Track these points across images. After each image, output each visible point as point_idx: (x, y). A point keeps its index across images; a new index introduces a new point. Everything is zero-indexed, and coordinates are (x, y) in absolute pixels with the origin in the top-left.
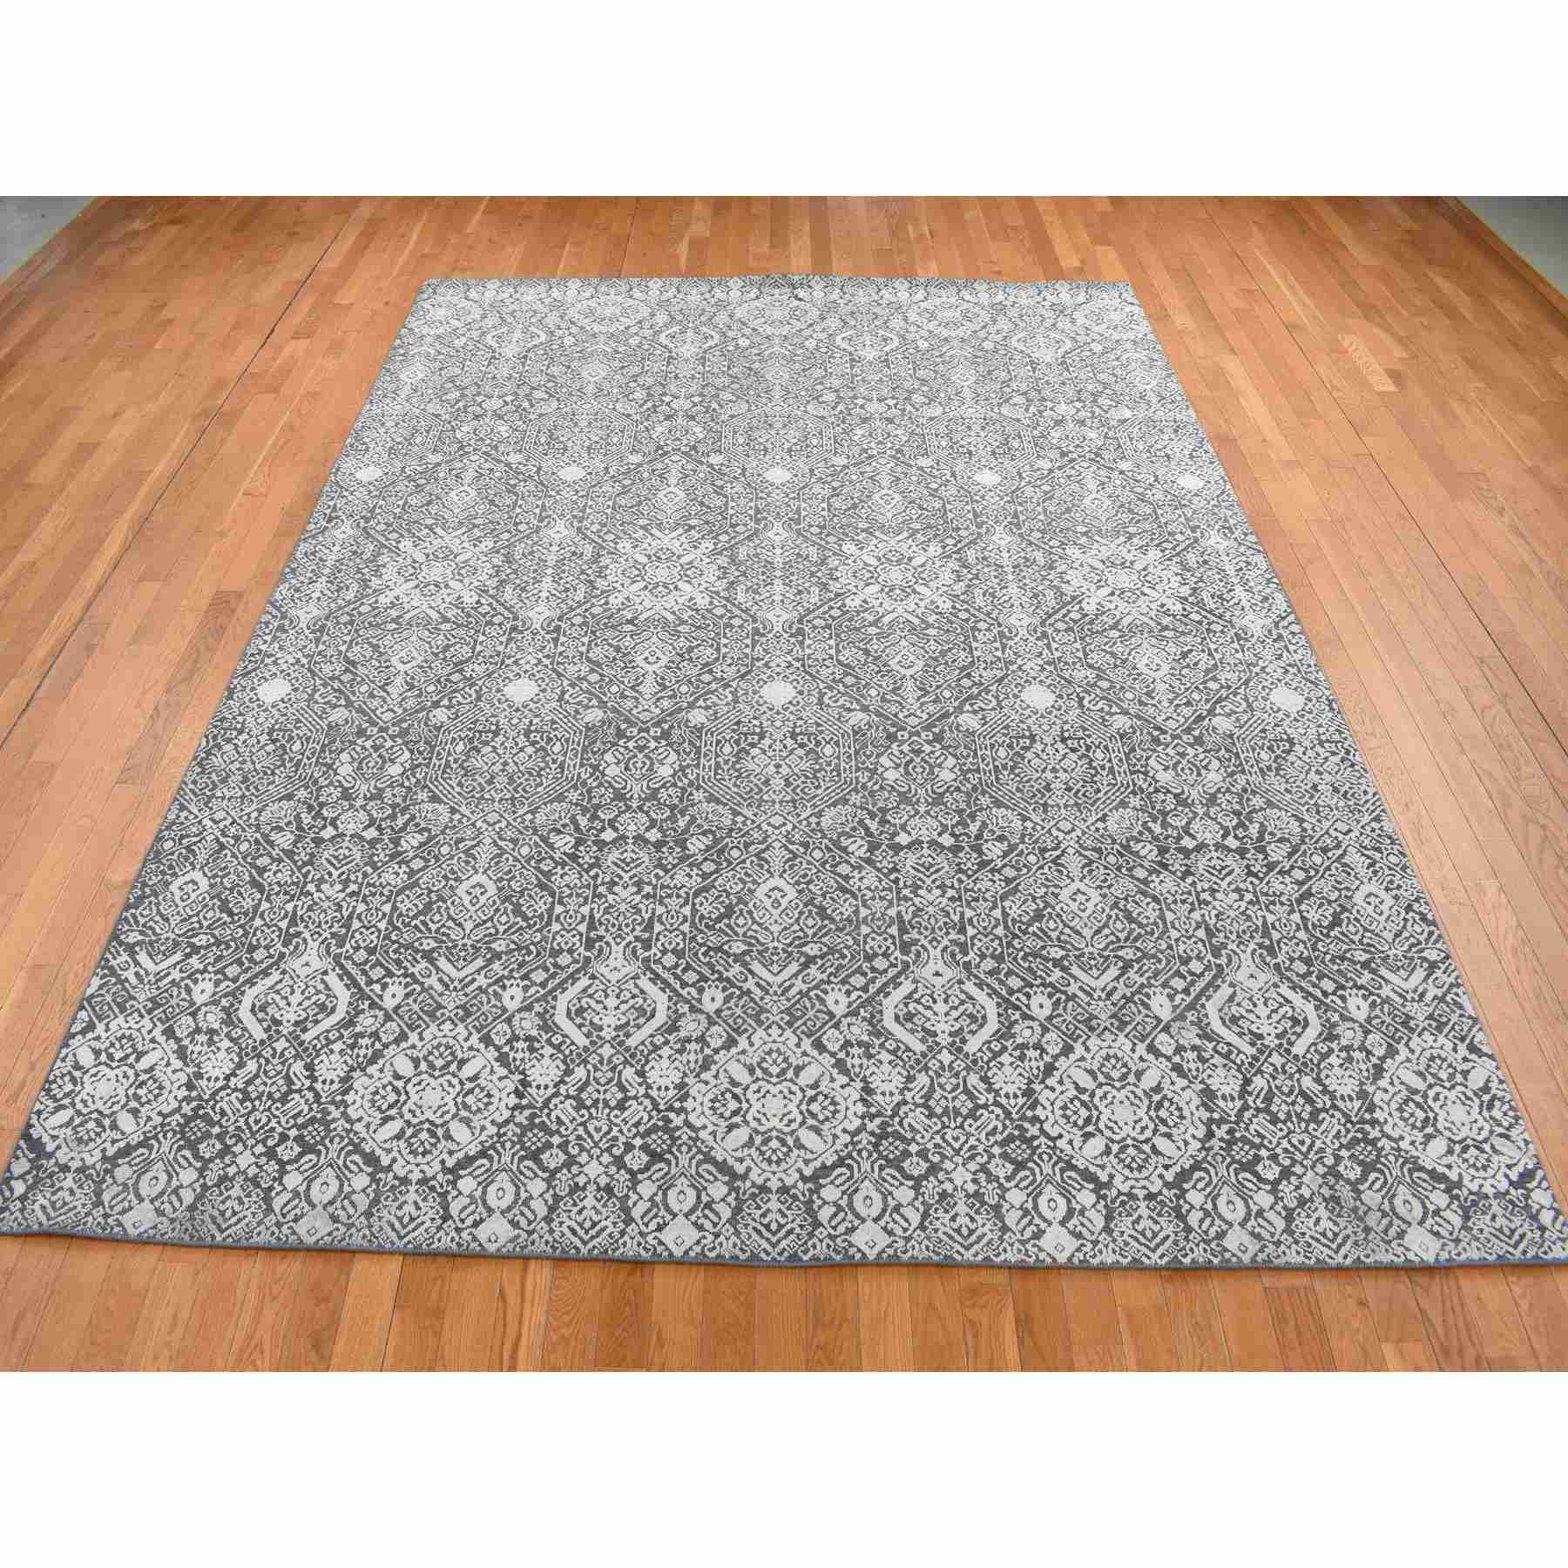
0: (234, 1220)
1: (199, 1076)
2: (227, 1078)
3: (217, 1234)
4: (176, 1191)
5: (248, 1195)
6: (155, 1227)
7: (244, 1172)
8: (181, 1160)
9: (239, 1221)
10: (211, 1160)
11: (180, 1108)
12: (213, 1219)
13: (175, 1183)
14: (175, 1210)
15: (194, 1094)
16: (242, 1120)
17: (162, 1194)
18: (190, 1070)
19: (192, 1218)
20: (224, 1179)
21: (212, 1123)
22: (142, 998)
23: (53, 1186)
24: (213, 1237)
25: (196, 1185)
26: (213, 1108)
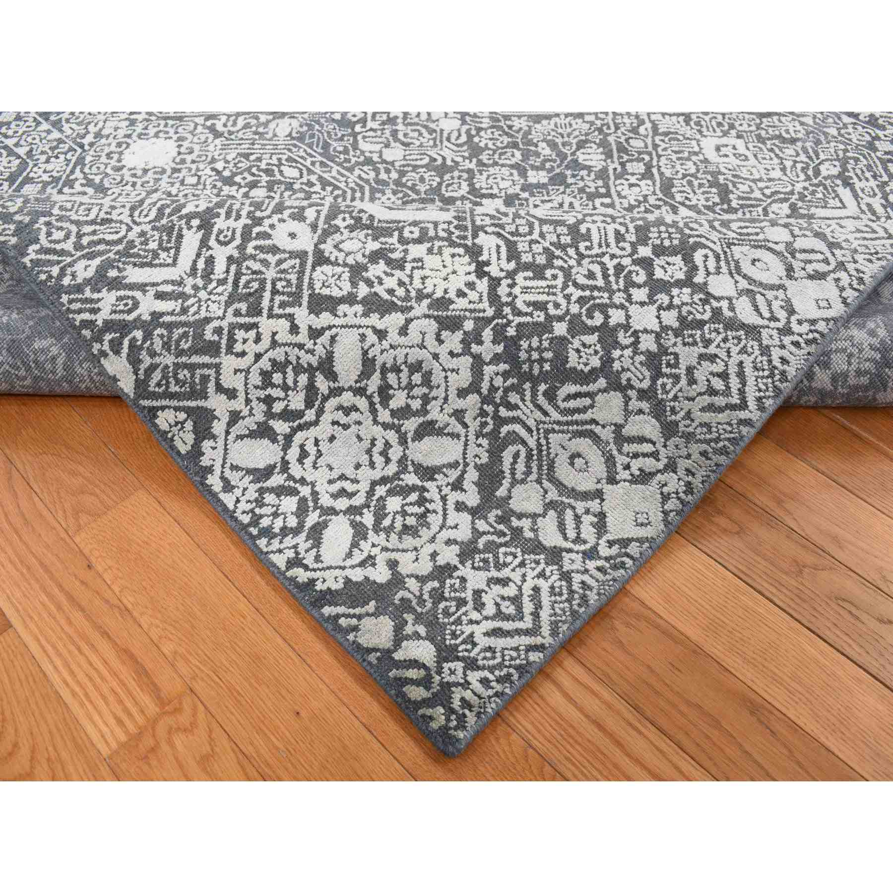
0: (734, 382)
1: (443, 303)
2: (481, 272)
3: (743, 415)
4: (620, 439)
5: (707, 343)
6: (665, 498)
7: (665, 328)
8: (572, 404)
9: (741, 374)
10: (607, 361)
11: (477, 358)
12: (711, 408)
13: (606, 434)
14: (655, 455)
15: (469, 325)
16: (571, 289)
17: (610, 461)
18: (422, 308)
19: (689, 437)
20: (653, 361)
21: (545, 327)
22: (216, 310)
23: (462, 602)
24: (747, 422)
25: (634, 404)
26: (520, 314)
